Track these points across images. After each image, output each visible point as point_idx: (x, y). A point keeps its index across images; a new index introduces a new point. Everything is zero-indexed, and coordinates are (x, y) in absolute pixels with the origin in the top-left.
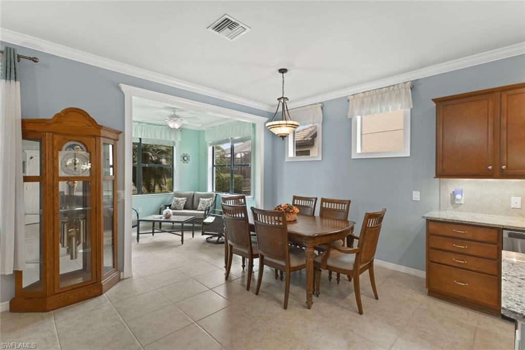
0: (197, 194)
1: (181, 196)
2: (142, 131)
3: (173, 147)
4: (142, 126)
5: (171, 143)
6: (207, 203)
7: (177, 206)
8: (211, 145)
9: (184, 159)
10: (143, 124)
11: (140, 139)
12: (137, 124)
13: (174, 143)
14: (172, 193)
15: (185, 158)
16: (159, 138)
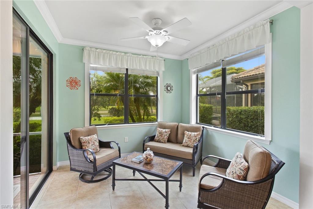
0: (182, 126)
1: (164, 128)
2: (128, 61)
3: (157, 77)
4: (128, 56)
5: (155, 73)
6: (194, 138)
7: (161, 138)
8: (194, 73)
9: (167, 89)
10: (128, 54)
11: (127, 69)
12: (123, 54)
13: (158, 73)
14: (156, 123)
15: (169, 88)
16: (143, 68)
